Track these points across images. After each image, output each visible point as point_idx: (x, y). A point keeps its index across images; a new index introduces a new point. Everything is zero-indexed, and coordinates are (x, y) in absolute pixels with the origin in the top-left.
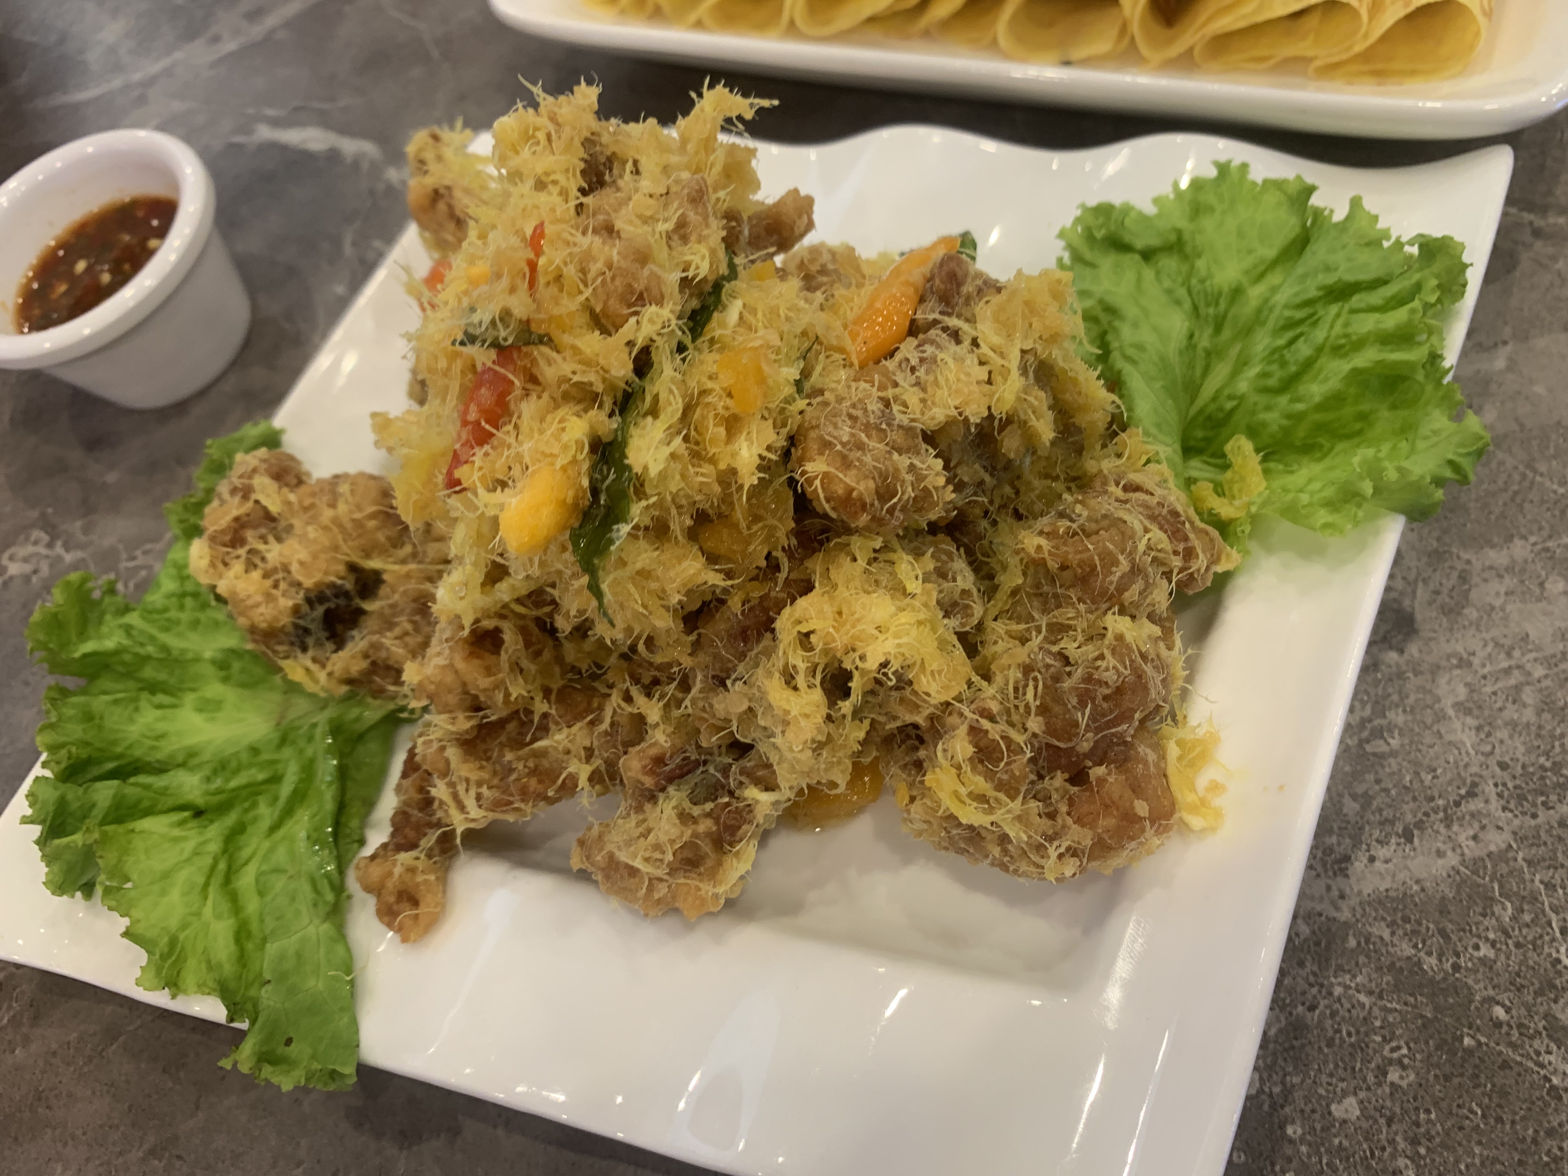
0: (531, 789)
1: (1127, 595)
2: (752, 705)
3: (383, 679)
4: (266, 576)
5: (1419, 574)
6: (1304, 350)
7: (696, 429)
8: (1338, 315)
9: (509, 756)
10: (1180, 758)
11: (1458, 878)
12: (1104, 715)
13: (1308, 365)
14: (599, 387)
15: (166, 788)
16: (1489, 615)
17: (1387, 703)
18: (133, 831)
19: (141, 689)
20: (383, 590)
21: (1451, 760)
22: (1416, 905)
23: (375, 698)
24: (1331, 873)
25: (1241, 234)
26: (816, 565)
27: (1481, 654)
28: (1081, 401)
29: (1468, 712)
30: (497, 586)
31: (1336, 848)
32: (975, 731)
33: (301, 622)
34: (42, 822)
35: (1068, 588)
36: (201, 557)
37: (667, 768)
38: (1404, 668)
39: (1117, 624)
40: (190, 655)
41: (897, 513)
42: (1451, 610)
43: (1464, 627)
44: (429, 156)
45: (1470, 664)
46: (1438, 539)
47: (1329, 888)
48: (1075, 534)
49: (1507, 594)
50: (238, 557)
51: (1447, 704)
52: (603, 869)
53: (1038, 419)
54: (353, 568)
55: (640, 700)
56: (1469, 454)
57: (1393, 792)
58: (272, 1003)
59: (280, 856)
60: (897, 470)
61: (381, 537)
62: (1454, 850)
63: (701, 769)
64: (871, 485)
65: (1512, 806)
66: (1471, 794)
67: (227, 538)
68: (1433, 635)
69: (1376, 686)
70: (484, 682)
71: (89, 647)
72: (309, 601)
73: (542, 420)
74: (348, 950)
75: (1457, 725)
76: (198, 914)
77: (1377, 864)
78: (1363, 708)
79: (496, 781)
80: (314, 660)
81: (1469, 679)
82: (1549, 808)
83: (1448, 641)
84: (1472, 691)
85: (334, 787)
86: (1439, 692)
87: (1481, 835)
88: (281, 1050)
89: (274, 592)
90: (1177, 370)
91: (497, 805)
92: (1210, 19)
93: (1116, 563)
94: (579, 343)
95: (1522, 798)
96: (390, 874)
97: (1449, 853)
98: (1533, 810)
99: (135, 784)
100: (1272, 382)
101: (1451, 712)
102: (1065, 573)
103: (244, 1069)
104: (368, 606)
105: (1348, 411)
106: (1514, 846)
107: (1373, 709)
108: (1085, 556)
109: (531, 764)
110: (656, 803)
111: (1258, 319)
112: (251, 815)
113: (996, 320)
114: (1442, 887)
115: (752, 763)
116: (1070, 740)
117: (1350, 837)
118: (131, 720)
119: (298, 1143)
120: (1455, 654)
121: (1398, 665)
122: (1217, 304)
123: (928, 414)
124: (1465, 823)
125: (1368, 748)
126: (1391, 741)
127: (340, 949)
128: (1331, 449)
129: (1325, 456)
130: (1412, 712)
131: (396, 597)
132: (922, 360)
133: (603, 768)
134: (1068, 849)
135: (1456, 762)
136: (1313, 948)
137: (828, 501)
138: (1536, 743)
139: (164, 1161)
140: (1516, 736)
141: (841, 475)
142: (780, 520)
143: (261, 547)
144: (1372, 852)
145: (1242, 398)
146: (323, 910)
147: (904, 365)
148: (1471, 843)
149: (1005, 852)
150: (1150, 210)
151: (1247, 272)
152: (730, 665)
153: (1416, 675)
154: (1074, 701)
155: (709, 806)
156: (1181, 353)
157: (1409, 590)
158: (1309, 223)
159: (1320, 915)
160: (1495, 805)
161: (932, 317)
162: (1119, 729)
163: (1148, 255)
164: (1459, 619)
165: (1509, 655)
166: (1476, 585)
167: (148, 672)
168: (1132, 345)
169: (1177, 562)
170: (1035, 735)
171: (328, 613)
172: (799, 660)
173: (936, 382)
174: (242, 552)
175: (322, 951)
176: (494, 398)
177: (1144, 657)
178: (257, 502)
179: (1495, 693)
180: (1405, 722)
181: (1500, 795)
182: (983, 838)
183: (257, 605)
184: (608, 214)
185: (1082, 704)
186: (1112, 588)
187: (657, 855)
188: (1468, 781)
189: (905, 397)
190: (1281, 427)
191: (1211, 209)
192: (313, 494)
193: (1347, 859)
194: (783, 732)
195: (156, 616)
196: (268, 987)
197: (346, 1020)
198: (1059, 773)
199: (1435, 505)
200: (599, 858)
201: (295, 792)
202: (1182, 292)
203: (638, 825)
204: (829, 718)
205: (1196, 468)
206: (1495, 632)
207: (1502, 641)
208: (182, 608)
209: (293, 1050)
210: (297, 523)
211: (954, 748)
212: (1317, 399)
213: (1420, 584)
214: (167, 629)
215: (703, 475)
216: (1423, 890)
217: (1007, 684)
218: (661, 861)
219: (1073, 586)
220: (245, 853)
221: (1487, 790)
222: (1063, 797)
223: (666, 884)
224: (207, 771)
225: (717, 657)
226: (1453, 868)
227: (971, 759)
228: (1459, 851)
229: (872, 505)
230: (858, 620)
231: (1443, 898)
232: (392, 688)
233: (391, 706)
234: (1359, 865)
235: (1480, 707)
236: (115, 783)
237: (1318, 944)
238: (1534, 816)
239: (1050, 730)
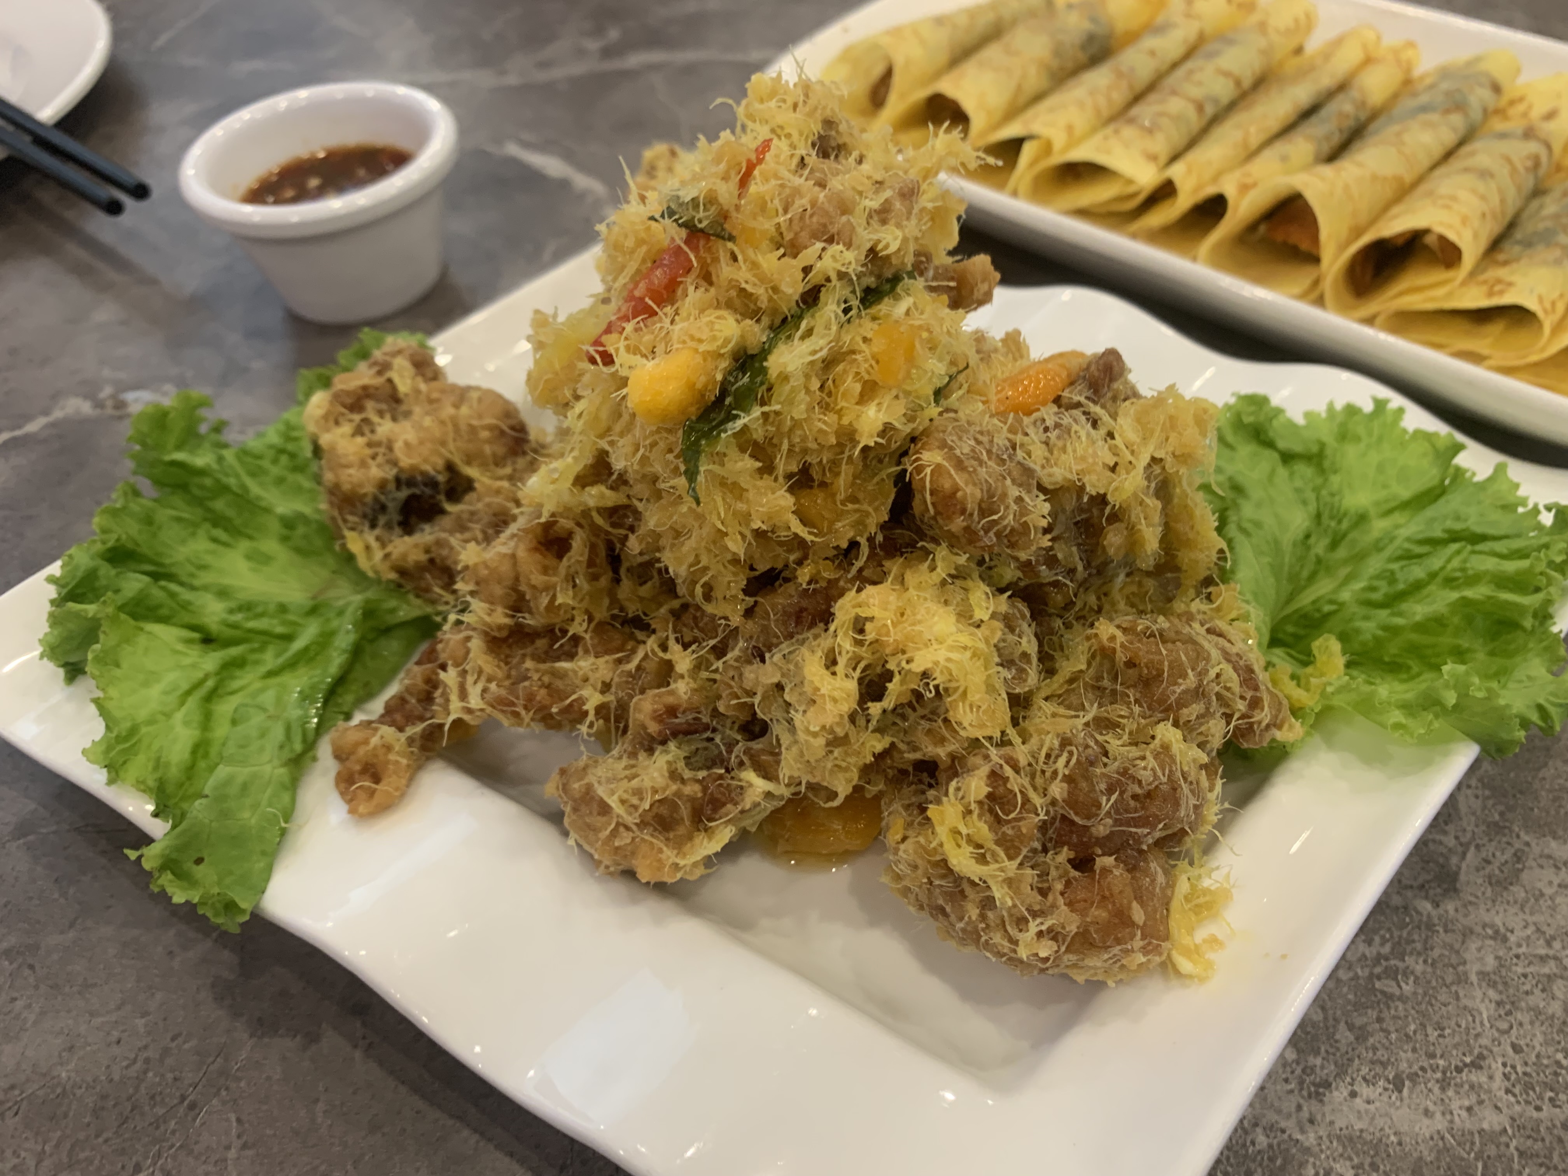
0: (538, 698)
1: (1185, 711)
2: (784, 681)
3: (433, 578)
4: (370, 445)
5: (1473, 838)
6: (1418, 572)
7: (834, 381)
8: (1458, 552)
9: (529, 664)
10: (1187, 899)
11: (1441, 1143)
12: (1127, 811)
13: (1417, 587)
14: (763, 303)
15: (189, 603)
16: (1537, 900)
17: (1409, 949)
18: (142, 629)
19: (206, 519)
20: (470, 497)
21: (1463, 1026)
22: (1389, 1156)
23: (418, 596)
24: (1305, 1093)
25: (1381, 468)
26: (894, 566)
27: (1520, 934)
28: (1191, 536)
29: (1493, 985)
30: (588, 489)
31: (1318, 1070)
32: (995, 776)
33: (382, 498)
34: (63, 586)
35: (1128, 688)
36: (319, 407)
37: (677, 721)
38: (1436, 921)
39: (1167, 733)
40: (263, 504)
41: (991, 534)
42: (1498, 882)
43: (1508, 903)
44: (662, 164)
45: (1505, 940)
46: (1502, 814)
47: (1299, 1108)
48: (1152, 635)
49: (1560, 886)
50: (351, 421)
51: (1473, 969)
52: (575, 801)
53: (1148, 526)
54: (450, 467)
55: (675, 648)
56: (1560, 705)
57: (1393, 1036)
58: (200, 816)
59: (268, 698)
60: (1004, 495)
61: (488, 449)
62: (1443, 1114)
63: (708, 734)
64: (978, 494)
65: (1517, 1090)
66: (1476, 1065)
67: (349, 401)
68: (1473, 899)
69: (1401, 929)
70: (538, 579)
71: (180, 456)
72: (398, 481)
73: (702, 311)
74: (293, 801)
75: (1478, 993)
76: (168, 715)
77: (1358, 1100)
78: (1382, 944)
79: (507, 683)
80: (378, 539)
81: (1501, 953)
82: (1555, 1106)
83: (1488, 910)
84: (1502, 966)
85: (345, 656)
86: (1467, 956)
87: (1476, 1108)
88: (189, 865)
89: (370, 461)
90: (1287, 560)
91: (499, 703)
92: (1401, 294)
93: (1185, 676)
94: (760, 259)
95: (1529, 1087)
96: (366, 742)
97: (1438, 1116)
98: (1539, 1103)
99: (163, 588)
100: (1377, 596)
101: (1474, 978)
102: (1131, 671)
103: (147, 865)
104: (449, 507)
105: (1446, 640)
106: (1510, 1131)
107: (1393, 949)
108: (1157, 658)
109: (546, 679)
110: (652, 754)
111: (1378, 547)
112: (255, 656)
113: (1138, 420)
114: (1422, 1147)
115: (760, 746)
116: (1088, 818)
117: (1336, 1064)
118: (183, 542)
119: (153, 994)
120: (1492, 926)
121: (1429, 916)
122: (1340, 522)
123: (1048, 470)
124: (1462, 1091)
125: (1378, 985)
126: (1403, 984)
127: (286, 798)
128: (1418, 675)
129: (1412, 678)
130: (1432, 965)
131: (480, 506)
132: (1057, 426)
133: (613, 706)
134: (1050, 930)
135: (1467, 1029)
136: (1266, 1162)
137: (931, 494)
138: (1557, 1038)
139: (15, 965)
140: (1537, 1024)
141: (953, 472)
142: (876, 509)
143: (375, 419)
144: (1355, 1088)
145: (1342, 605)
146: (287, 754)
147: (1039, 423)
148: (1464, 1114)
149: (983, 917)
150: (1300, 421)
151: (1377, 504)
152: (775, 641)
153: (1446, 931)
154: (1103, 786)
155: (701, 774)
156: (1295, 544)
157: (1460, 849)
158: (1447, 482)
159: (1283, 1131)
160: (1498, 1082)
161: (1077, 398)
162: (1139, 831)
163: (1287, 458)
164: (1505, 894)
165: (1549, 944)
166: (1531, 868)
167: (219, 505)
168: (1250, 521)
169: (1241, 706)
170: (1054, 802)
171: (411, 498)
172: (846, 644)
173: (1064, 450)
174: (357, 417)
175: (269, 791)
176: (666, 281)
177: (1185, 777)
178: (390, 381)
179: (1525, 976)
180: (1424, 973)
181: (1506, 1076)
182: (965, 897)
183: (347, 466)
184: (826, 175)
185: (1110, 791)
186: (1173, 698)
187: (635, 801)
188: (1476, 1052)
189: (1031, 448)
190: (1376, 638)
191: (1357, 439)
192: (443, 391)
193: (1327, 1085)
194: (805, 712)
195: (249, 460)
196: (203, 801)
197: (262, 865)
198: (1066, 849)
199: (1513, 742)
200: (576, 786)
201: (306, 649)
202: (1311, 496)
203: (626, 768)
204: (852, 718)
205: (1279, 657)
206: (1537, 918)
207: (1544, 928)
208: (275, 461)
209: (199, 871)
210: (417, 410)
211: (969, 786)
212: (1418, 618)
213: (1472, 849)
214: (253, 474)
215: (825, 422)
216: (1400, 1144)
217: (1040, 749)
218: (636, 808)
219: (1134, 686)
220: (235, 684)
221: (1494, 1066)
222: (1060, 877)
223: (631, 834)
224: (233, 604)
225: (765, 629)
226: (1438, 1132)
227: (980, 803)
228: (1448, 1117)
229: (971, 515)
230: (920, 622)
231: (1421, 1158)
232: (437, 590)
233: (429, 610)
234: (1339, 1094)
235: (1505, 984)
236: (146, 579)
237: (1271, 1159)
238: (1538, 1109)
239: (1072, 801)
